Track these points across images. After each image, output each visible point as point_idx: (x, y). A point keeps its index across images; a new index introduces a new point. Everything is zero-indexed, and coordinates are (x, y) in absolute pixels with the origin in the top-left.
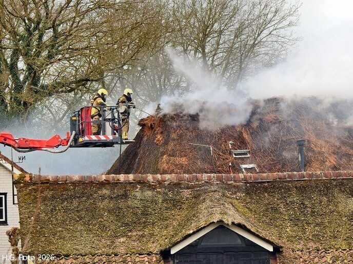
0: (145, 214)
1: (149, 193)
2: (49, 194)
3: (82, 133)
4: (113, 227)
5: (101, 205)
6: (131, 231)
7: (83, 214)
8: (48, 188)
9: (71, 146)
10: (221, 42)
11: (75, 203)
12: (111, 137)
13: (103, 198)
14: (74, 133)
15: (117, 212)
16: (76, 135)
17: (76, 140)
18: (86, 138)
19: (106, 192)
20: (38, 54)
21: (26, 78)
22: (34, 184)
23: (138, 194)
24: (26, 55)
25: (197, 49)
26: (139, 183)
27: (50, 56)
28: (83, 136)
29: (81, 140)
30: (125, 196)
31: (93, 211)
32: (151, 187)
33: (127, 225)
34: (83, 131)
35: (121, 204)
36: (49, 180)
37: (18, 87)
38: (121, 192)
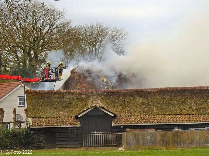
0: (70, 103)
1: (71, 96)
2: (37, 96)
3: (45, 77)
4: (59, 108)
5: (55, 100)
6: (65, 109)
7: (49, 103)
8: (37, 94)
9: (41, 81)
10: (102, 44)
11: (46, 99)
12: (55, 78)
13: (56, 98)
14: (42, 77)
15: (60, 103)
16: (43, 78)
17: (43, 79)
18: (46, 79)
19: (56, 96)
20: (38, 49)
21: (34, 57)
22: (32, 93)
23: (68, 97)
24: (34, 49)
25: (93, 47)
26: (68, 93)
27: (42, 49)
28: (45, 78)
29: (45, 79)
30: (63, 97)
31: (52, 102)
32: (72, 94)
33: (64, 107)
34: (45, 76)
35: (62, 100)
36: (37, 92)
37: (31, 60)
38: (62, 96)
